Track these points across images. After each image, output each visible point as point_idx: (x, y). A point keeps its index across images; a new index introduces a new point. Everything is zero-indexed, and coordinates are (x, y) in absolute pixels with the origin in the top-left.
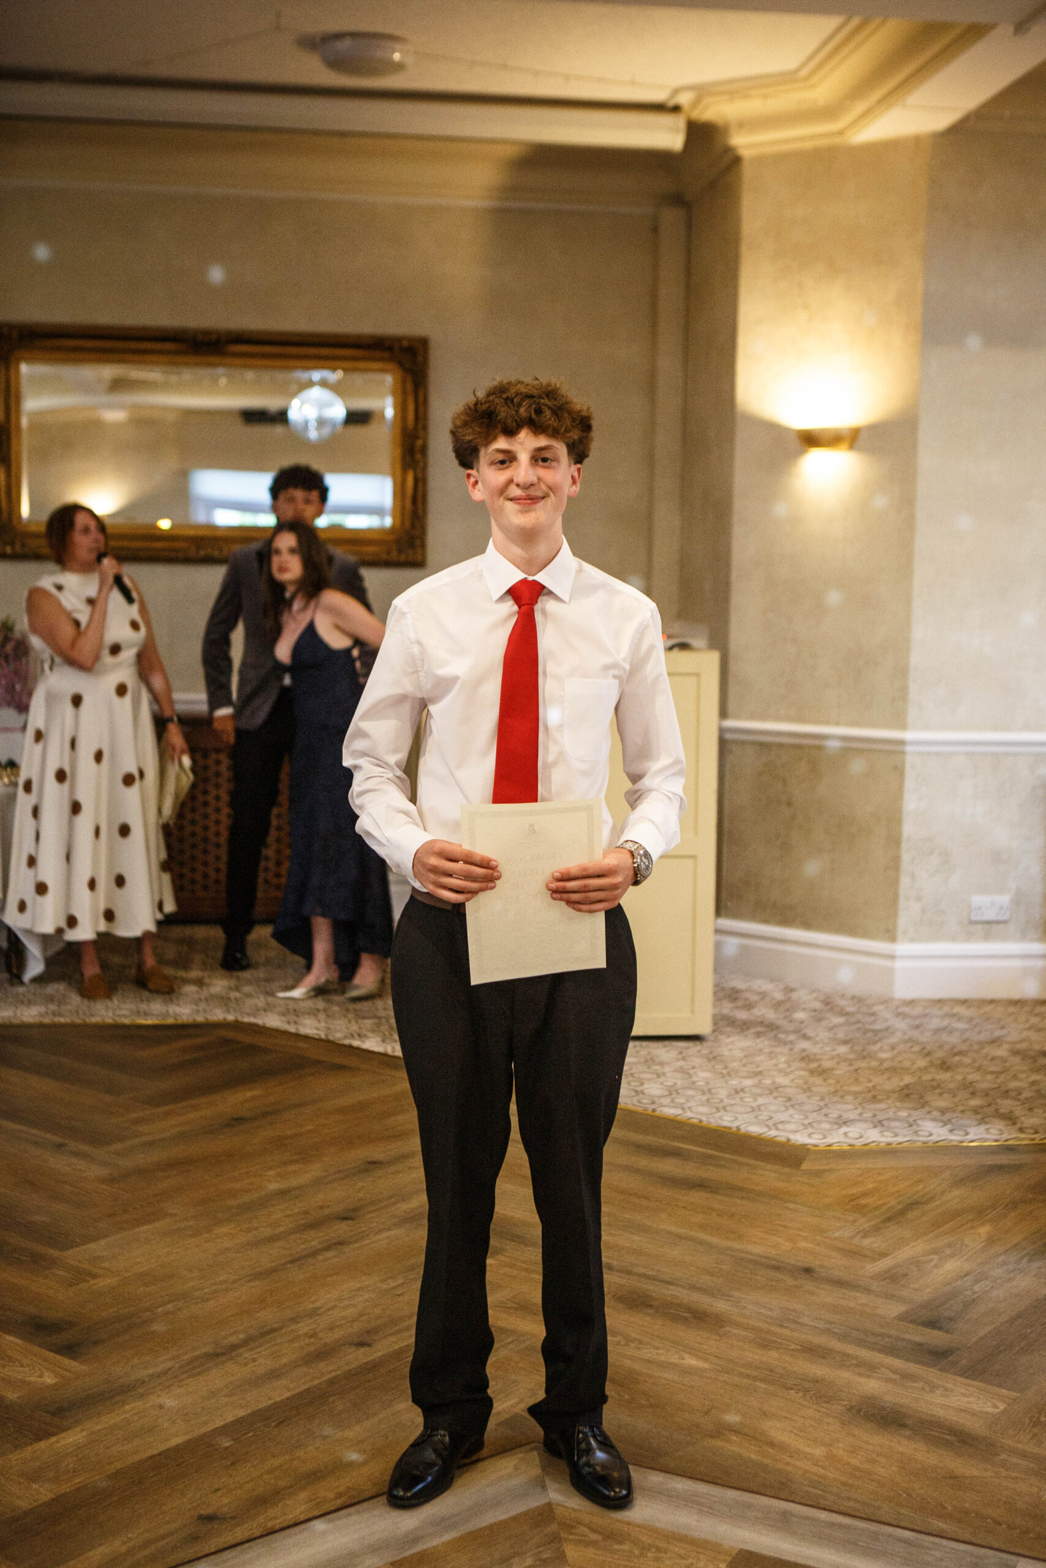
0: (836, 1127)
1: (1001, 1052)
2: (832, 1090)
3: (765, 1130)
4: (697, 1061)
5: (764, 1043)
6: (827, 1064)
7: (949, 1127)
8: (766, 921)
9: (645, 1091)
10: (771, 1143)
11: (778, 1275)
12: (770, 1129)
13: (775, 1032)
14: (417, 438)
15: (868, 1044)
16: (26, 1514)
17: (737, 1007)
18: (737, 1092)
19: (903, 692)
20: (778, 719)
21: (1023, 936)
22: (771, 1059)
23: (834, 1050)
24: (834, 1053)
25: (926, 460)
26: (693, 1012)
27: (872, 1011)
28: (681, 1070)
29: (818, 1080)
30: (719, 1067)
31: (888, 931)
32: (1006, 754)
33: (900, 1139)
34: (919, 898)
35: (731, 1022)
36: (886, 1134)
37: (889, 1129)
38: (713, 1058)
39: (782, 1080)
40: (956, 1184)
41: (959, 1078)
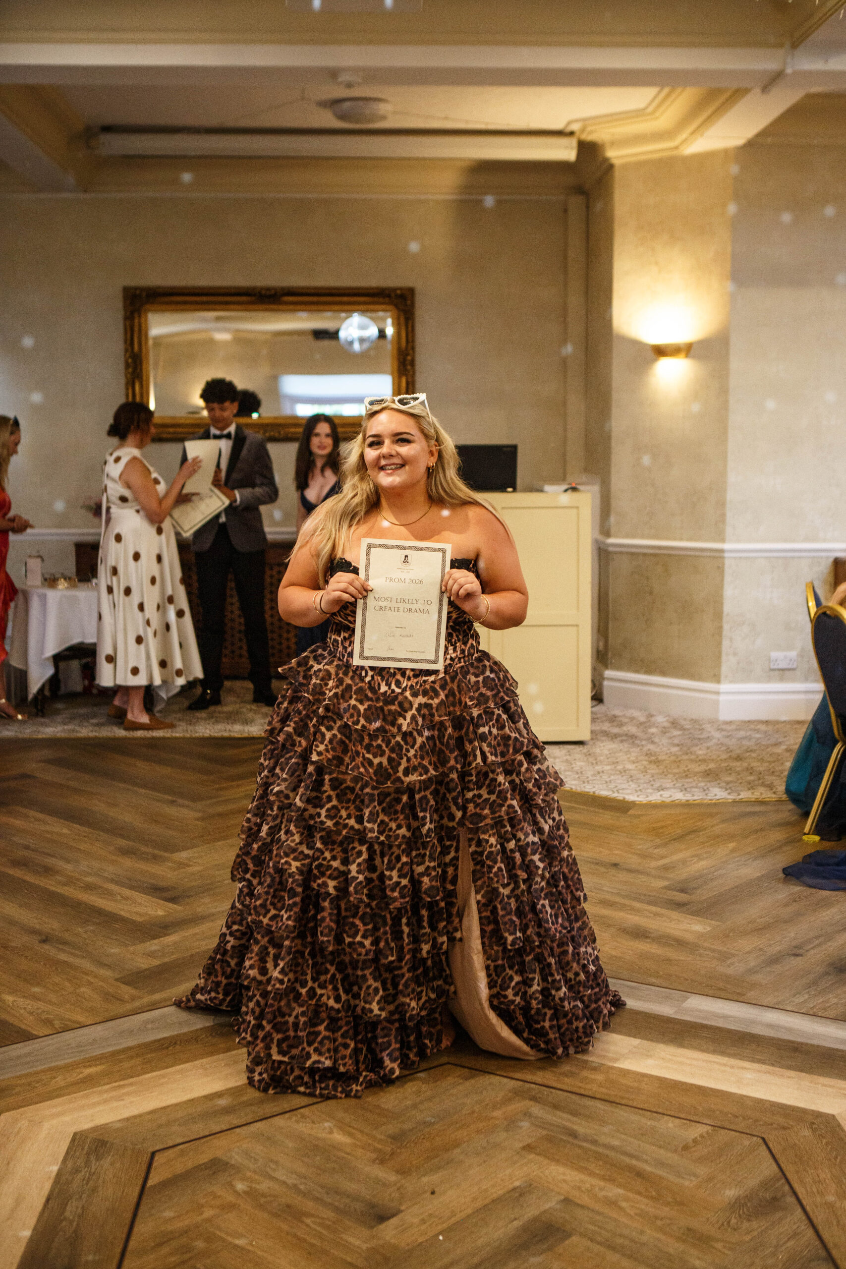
0: (657, 791)
1: (779, 750)
2: (661, 771)
4: (577, 756)
5: (625, 746)
6: (663, 757)
7: (729, 791)
8: (637, 671)
10: (613, 800)
11: (596, 867)
12: (614, 793)
13: (633, 740)
14: (407, 355)
15: (692, 746)
18: (599, 773)
19: (723, 516)
20: (643, 537)
21: (806, 680)
22: (627, 755)
24: (668, 751)
25: (735, 364)
26: (578, 726)
27: (701, 728)
28: (567, 761)
29: (653, 766)
30: (591, 759)
31: (715, 675)
32: (793, 558)
33: (695, 798)
34: (735, 654)
35: (606, 734)
36: (688, 795)
37: (690, 792)
38: (588, 754)
39: (630, 766)
40: (723, 821)
41: (745, 765)
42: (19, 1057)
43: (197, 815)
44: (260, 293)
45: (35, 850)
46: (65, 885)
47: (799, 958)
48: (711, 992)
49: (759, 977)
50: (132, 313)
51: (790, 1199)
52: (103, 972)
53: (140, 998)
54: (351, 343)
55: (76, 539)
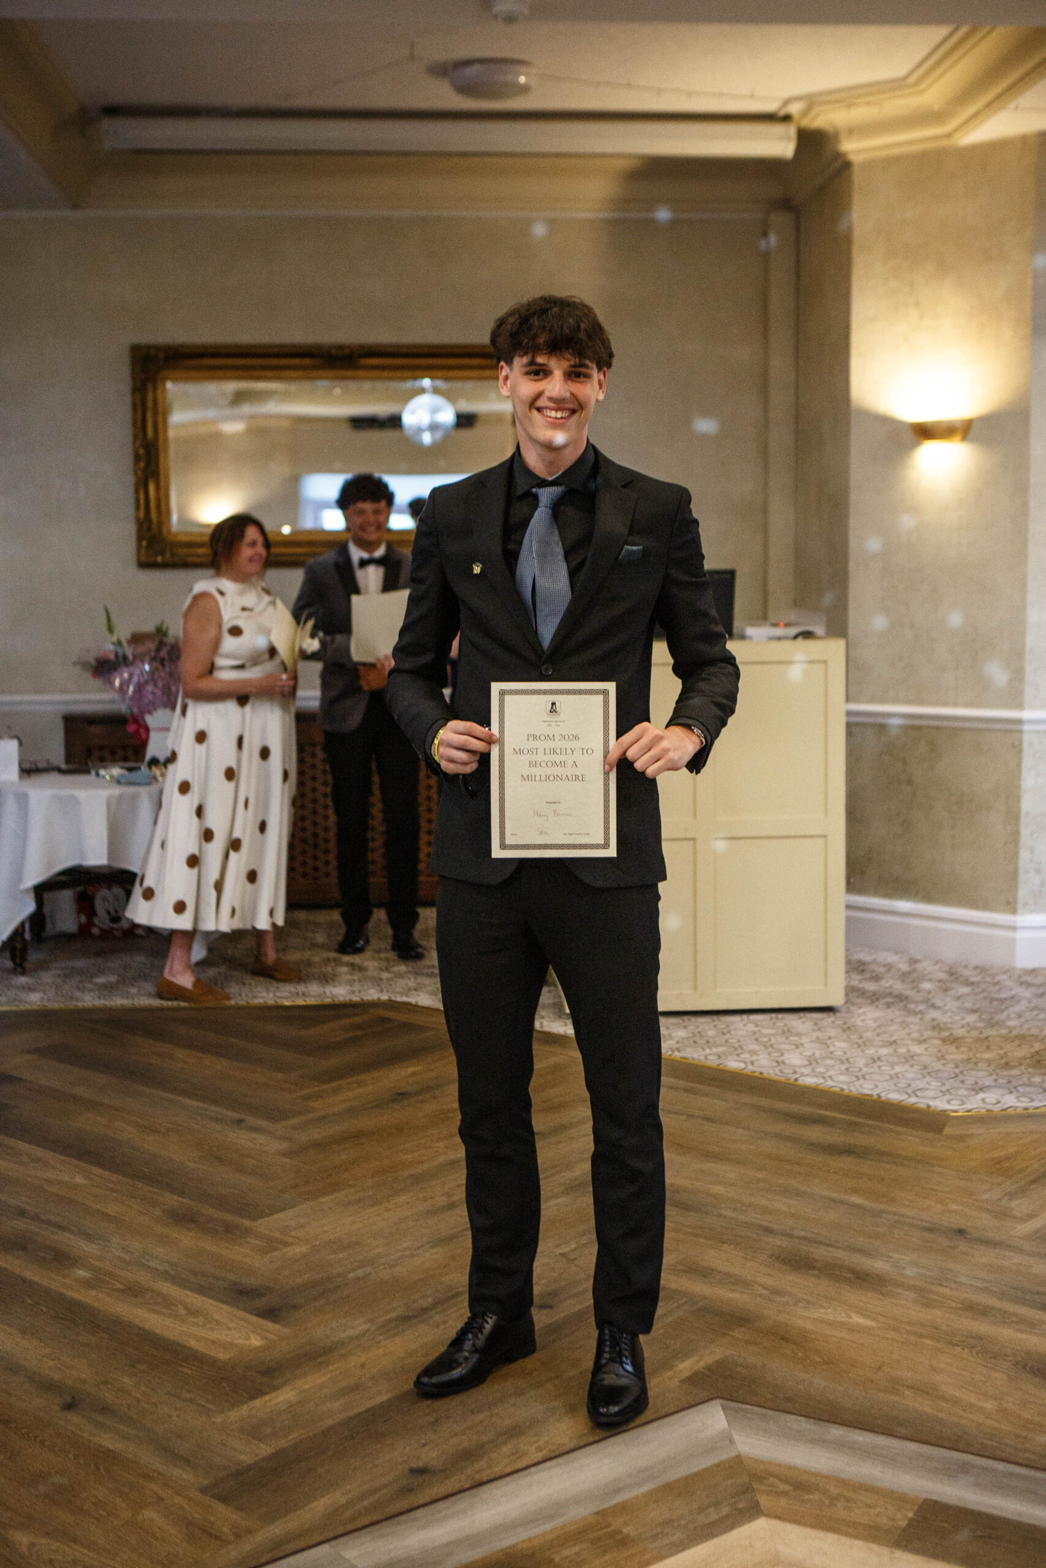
0: (974, 1093)
2: (965, 1057)
3: (905, 1096)
4: (833, 1032)
5: (895, 1013)
6: (959, 1032)
9: (787, 1061)
10: (912, 1110)
12: (910, 1096)
13: (905, 1002)
15: (995, 1013)
16: (250, 1468)
17: (865, 979)
18: (874, 1061)
19: (1022, 671)
20: (897, 701)
22: (904, 1028)
23: (963, 1019)
24: (964, 1022)
25: (1038, 450)
26: (826, 984)
27: (996, 981)
28: (818, 1041)
29: (951, 1048)
30: (854, 1037)
31: (1008, 903)
33: (1037, 1104)
34: (1038, 871)
35: (862, 993)
36: (1022, 1099)
37: (1024, 1095)
38: (847, 1029)
39: (916, 1049)
44: (329, 353)
45: (35, 1218)
46: (93, 1287)
50: (144, 383)
52: (178, 1473)
54: (420, 430)
55: (63, 709)
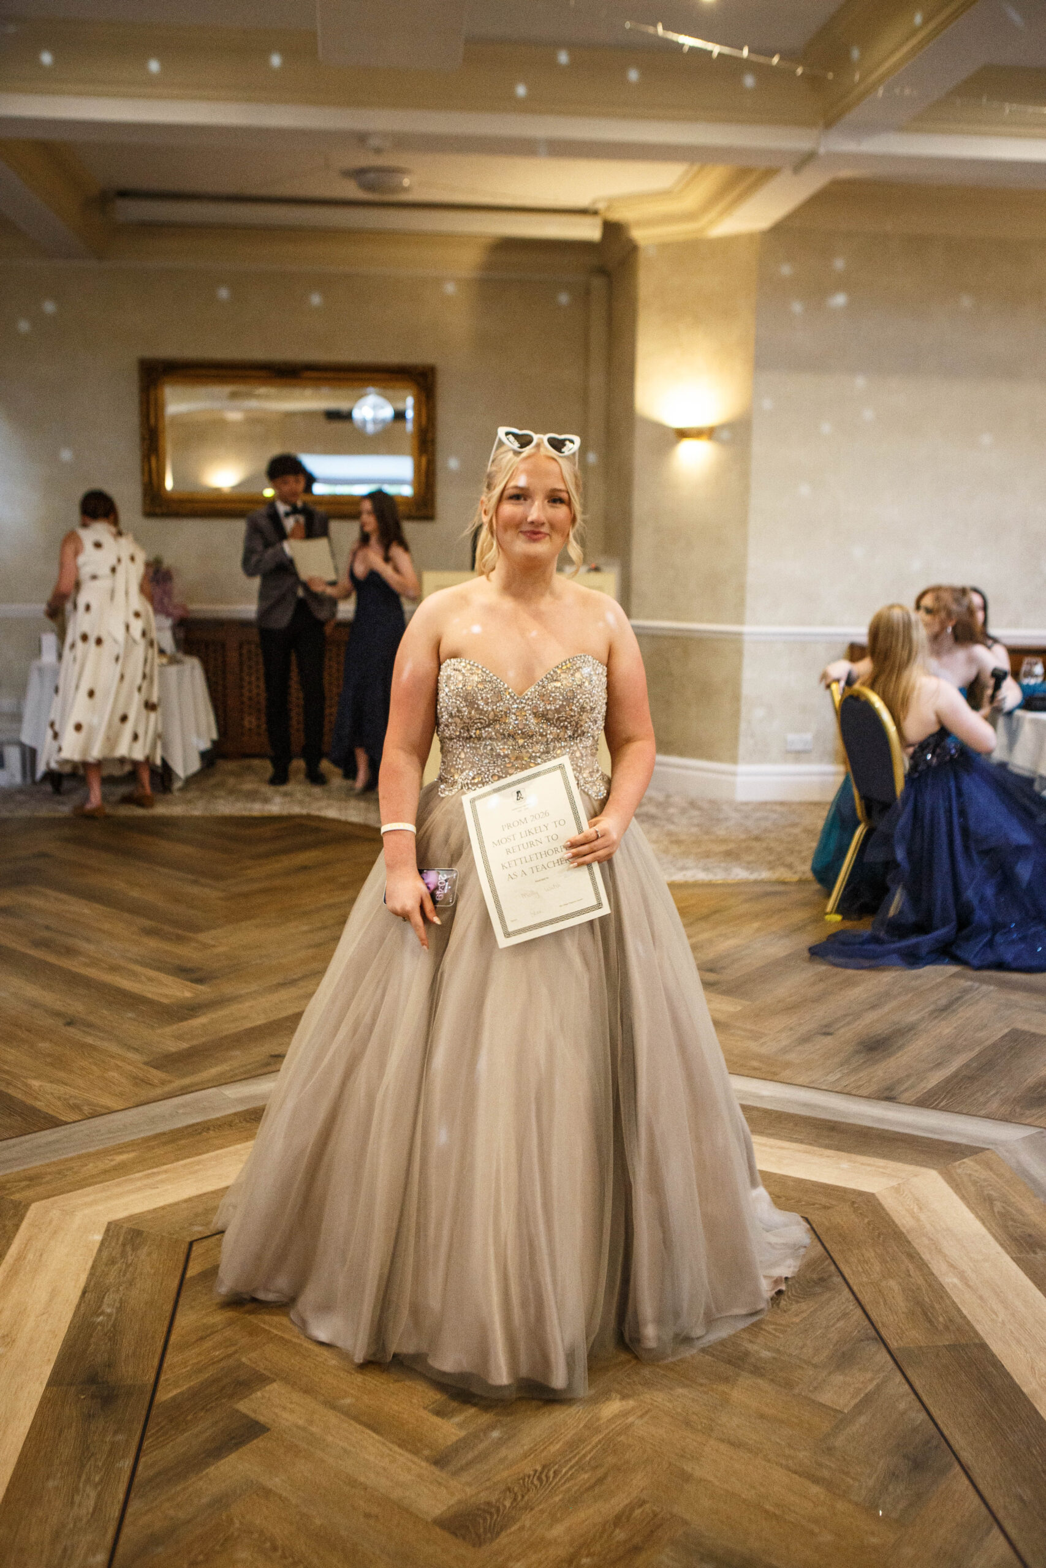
1: (797, 831)
2: (682, 851)
6: (683, 837)
7: (750, 871)
14: (428, 432)
15: (712, 826)
19: (743, 599)
20: (662, 618)
21: (821, 761)
24: (689, 832)
25: (758, 448)
27: (719, 808)
29: (675, 846)
31: (732, 757)
32: (810, 642)
33: (718, 878)
34: (753, 736)
36: (710, 875)
37: (712, 872)
40: (746, 901)
41: (764, 845)
42: (49, 1143)
43: (221, 894)
44: (279, 367)
45: (56, 931)
46: (88, 966)
47: (829, 1037)
48: (746, 1072)
49: (792, 1057)
50: (148, 386)
51: (837, 1279)
52: (130, 1055)
53: (170, 1082)
54: (364, 422)
